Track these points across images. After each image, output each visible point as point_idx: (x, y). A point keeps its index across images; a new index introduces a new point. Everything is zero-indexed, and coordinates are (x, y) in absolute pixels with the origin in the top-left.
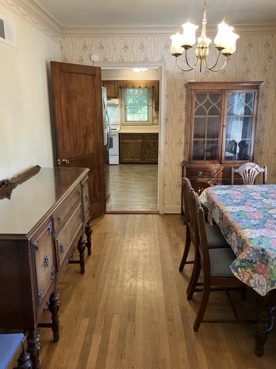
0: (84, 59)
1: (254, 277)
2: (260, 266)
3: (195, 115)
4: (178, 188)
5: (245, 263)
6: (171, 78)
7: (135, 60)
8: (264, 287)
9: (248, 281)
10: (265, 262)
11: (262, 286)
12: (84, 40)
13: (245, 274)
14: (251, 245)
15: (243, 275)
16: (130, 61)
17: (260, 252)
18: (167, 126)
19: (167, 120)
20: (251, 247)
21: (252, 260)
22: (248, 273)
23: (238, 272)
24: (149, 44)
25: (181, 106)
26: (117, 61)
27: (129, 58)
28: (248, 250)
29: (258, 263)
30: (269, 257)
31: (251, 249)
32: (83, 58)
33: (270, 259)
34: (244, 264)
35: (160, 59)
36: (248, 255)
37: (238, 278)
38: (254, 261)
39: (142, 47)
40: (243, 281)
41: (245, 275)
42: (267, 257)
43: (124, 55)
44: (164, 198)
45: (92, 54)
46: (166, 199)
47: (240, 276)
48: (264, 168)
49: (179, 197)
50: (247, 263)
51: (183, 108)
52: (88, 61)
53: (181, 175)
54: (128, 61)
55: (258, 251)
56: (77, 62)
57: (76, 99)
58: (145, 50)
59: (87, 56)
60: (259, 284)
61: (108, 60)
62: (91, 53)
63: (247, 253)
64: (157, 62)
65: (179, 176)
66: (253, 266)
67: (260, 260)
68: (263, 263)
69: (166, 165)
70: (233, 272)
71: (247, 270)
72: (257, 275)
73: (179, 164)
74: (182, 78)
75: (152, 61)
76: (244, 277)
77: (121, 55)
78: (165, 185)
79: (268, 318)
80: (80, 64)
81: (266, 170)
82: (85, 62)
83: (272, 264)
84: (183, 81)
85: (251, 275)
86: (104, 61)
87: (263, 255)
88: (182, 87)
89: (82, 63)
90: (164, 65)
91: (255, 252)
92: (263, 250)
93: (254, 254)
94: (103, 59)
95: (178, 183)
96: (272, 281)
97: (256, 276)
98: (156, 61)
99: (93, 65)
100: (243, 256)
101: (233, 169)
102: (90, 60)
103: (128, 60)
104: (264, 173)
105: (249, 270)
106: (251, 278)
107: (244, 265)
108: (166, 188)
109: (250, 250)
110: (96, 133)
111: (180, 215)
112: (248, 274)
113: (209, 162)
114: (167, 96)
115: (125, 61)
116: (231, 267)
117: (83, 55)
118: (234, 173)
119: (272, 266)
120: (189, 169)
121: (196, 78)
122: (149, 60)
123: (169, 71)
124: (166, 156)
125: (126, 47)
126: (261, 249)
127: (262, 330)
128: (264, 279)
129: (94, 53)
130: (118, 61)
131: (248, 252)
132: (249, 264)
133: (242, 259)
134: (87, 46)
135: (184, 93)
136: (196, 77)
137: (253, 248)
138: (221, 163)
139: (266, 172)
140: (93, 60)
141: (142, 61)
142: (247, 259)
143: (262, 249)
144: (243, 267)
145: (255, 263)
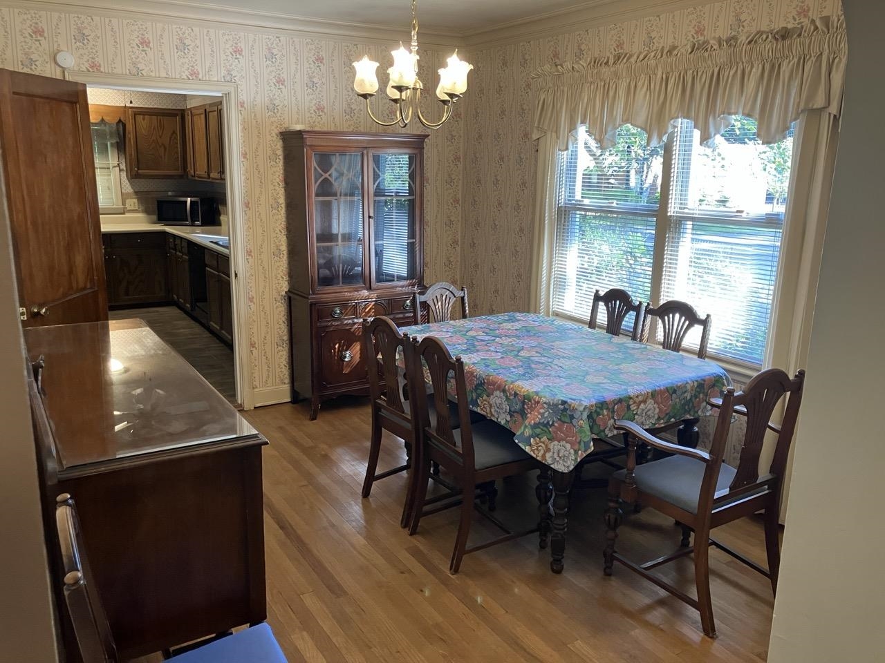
0: (36, 61)
1: (551, 448)
2: (559, 429)
3: (317, 195)
4: (282, 348)
5: (540, 428)
6: (250, 119)
7: (167, 74)
8: (568, 457)
9: (544, 456)
10: (567, 420)
11: (564, 458)
12: (34, 15)
13: (541, 446)
14: (544, 399)
15: (537, 449)
16: (157, 76)
17: (560, 406)
18: (249, 218)
19: (247, 205)
20: (545, 403)
21: (548, 422)
22: (543, 443)
23: (530, 445)
24: (198, 42)
25: (275, 177)
26: (124, 72)
27: (153, 68)
28: (541, 408)
29: (556, 425)
30: (574, 410)
31: (545, 405)
32: (34, 57)
33: (577, 412)
34: (538, 431)
35: (224, 77)
36: (542, 415)
37: (532, 454)
38: (551, 423)
39: (183, 46)
40: (538, 458)
41: (539, 448)
42: (571, 411)
43: (141, 61)
44: (252, 373)
45: (59, 51)
46: (256, 375)
47: (533, 451)
48: (462, 290)
49: (284, 367)
50: (542, 427)
51: (278, 180)
52: (48, 65)
53: (284, 319)
54: (153, 74)
55: (556, 405)
56: (16, 66)
57: (46, 158)
58: (191, 53)
59: (45, 54)
60: (559, 456)
61: (102, 69)
62: (55, 47)
63: (540, 414)
64: (218, 81)
65: (281, 322)
66: (549, 431)
67: (560, 420)
68: (564, 422)
69: (251, 301)
70: (523, 448)
71: (542, 440)
72: (556, 443)
73: (279, 298)
74: (272, 119)
75: (207, 79)
76: (539, 451)
77: (134, 59)
78: (253, 345)
79: (566, 510)
80: (26, 70)
81: (466, 292)
82: (39, 69)
83: (582, 419)
84: (275, 124)
85: (546, 446)
86: (90, 69)
87: (565, 410)
88: (273, 137)
89: (31, 69)
90: (233, 89)
91: (551, 409)
92: (564, 403)
93: (549, 412)
94: (87, 66)
95: (280, 336)
96: (584, 442)
97: (554, 446)
98: (216, 79)
99: (64, 77)
100: (534, 419)
101: (417, 295)
102: (53, 65)
103: (152, 71)
104: (463, 298)
105: (544, 439)
106: (548, 450)
107: (538, 433)
108: (255, 352)
109: (544, 408)
110: (88, 240)
111: (290, 404)
112: (543, 445)
113: (349, 288)
114: (245, 155)
115: (145, 74)
116: (516, 441)
117: (33, 50)
118: (420, 302)
119: (582, 422)
120: (315, 304)
121: (301, 120)
122: (200, 77)
123: (246, 102)
124: (251, 283)
125: (145, 43)
126: (560, 402)
127: (559, 529)
128: (568, 446)
129: (63, 47)
130: (128, 71)
131: (542, 411)
132: (545, 429)
133: (534, 423)
134: (43, 29)
135: (278, 149)
136: (300, 117)
137: (548, 404)
138: (370, 288)
139: (466, 296)
140: (63, 66)
141: (186, 78)
142: (541, 421)
143: (562, 401)
144: (538, 436)
145: (553, 424)
